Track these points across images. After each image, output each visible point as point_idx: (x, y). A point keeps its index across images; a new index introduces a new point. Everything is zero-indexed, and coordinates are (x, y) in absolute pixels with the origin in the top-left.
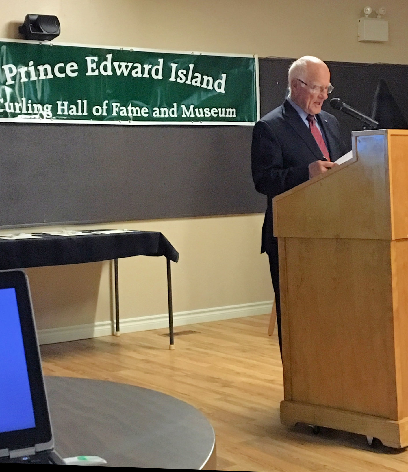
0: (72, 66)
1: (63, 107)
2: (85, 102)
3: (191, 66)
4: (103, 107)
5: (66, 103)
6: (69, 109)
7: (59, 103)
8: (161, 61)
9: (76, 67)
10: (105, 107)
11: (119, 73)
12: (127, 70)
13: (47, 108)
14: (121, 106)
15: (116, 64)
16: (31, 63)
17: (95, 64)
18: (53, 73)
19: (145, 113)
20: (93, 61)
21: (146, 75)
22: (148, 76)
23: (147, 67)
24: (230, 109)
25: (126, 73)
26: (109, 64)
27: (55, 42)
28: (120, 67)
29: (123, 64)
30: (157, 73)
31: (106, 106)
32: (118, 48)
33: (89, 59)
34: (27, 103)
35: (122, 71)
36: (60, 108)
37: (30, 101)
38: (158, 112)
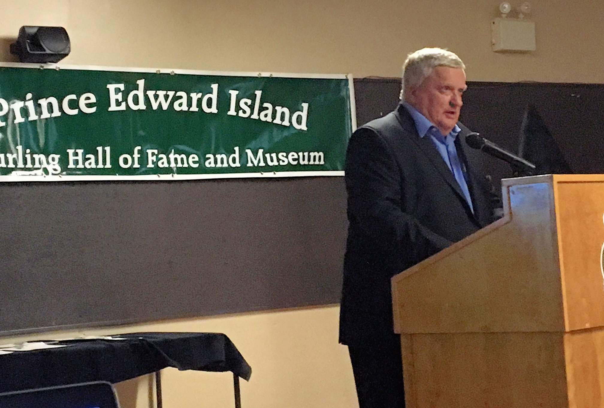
0: (88, 98)
1: (76, 158)
2: (108, 149)
3: (259, 93)
4: (134, 156)
5: (80, 152)
6: (85, 159)
7: (71, 152)
8: (215, 87)
9: (93, 99)
10: (136, 156)
11: (155, 106)
12: (166, 101)
13: (53, 159)
14: (159, 154)
15: (151, 94)
16: (29, 96)
17: (120, 94)
18: (61, 109)
19: (194, 162)
20: (118, 91)
21: (194, 108)
22: (197, 110)
23: (195, 97)
24: (316, 153)
25: (165, 106)
26: (140, 93)
27: (63, 65)
28: (156, 97)
29: (161, 93)
30: (209, 105)
31: (138, 154)
32: (153, 70)
33: (112, 87)
34: (24, 153)
35: (160, 103)
36: (71, 158)
37: (28, 151)
38: (212, 160)
